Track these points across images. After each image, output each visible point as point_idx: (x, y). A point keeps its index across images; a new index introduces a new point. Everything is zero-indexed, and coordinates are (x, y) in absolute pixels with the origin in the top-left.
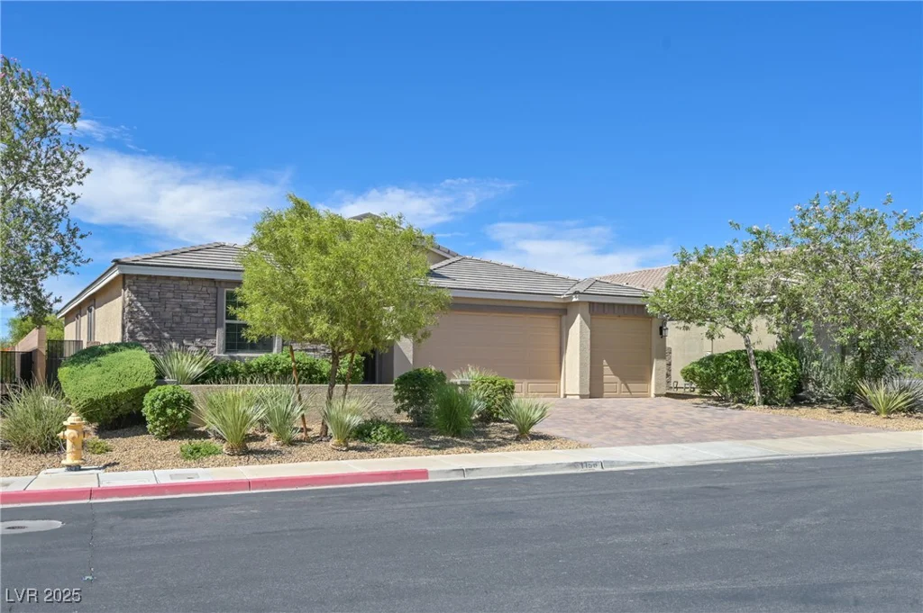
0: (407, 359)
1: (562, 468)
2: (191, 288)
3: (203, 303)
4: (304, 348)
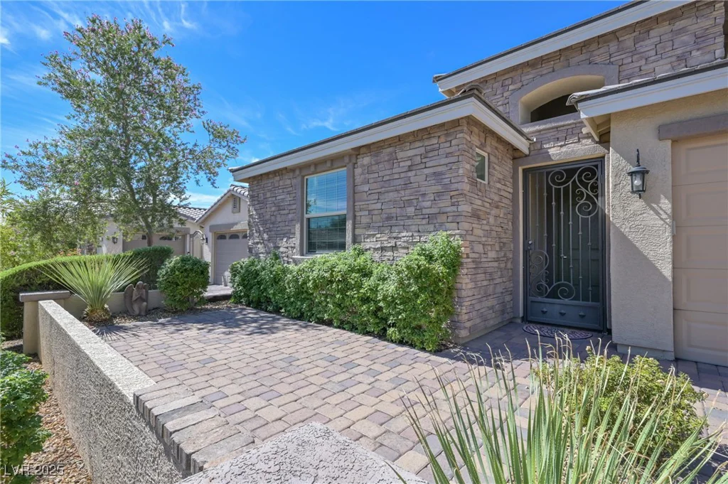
3: (289, 198)
4: (379, 246)
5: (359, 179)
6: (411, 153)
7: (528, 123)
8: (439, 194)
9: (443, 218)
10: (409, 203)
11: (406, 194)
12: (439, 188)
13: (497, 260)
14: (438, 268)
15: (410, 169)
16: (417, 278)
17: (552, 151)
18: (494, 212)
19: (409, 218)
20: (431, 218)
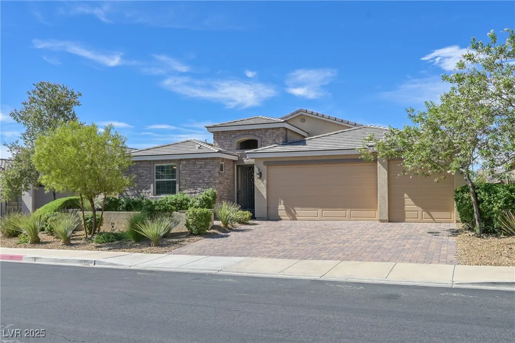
0: (264, 197)
1: (75, 263)
2: (141, 165)
3: (145, 172)
4: (189, 192)
5: (181, 169)
6: (201, 163)
7: (238, 149)
8: (210, 177)
9: (211, 184)
10: (200, 179)
11: (199, 176)
12: (210, 175)
13: (227, 196)
14: (210, 198)
15: (201, 168)
16: (205, 201)
17: (245, 161)
18: (227, 181)
19: (200, 183)
20: (207, 184)
